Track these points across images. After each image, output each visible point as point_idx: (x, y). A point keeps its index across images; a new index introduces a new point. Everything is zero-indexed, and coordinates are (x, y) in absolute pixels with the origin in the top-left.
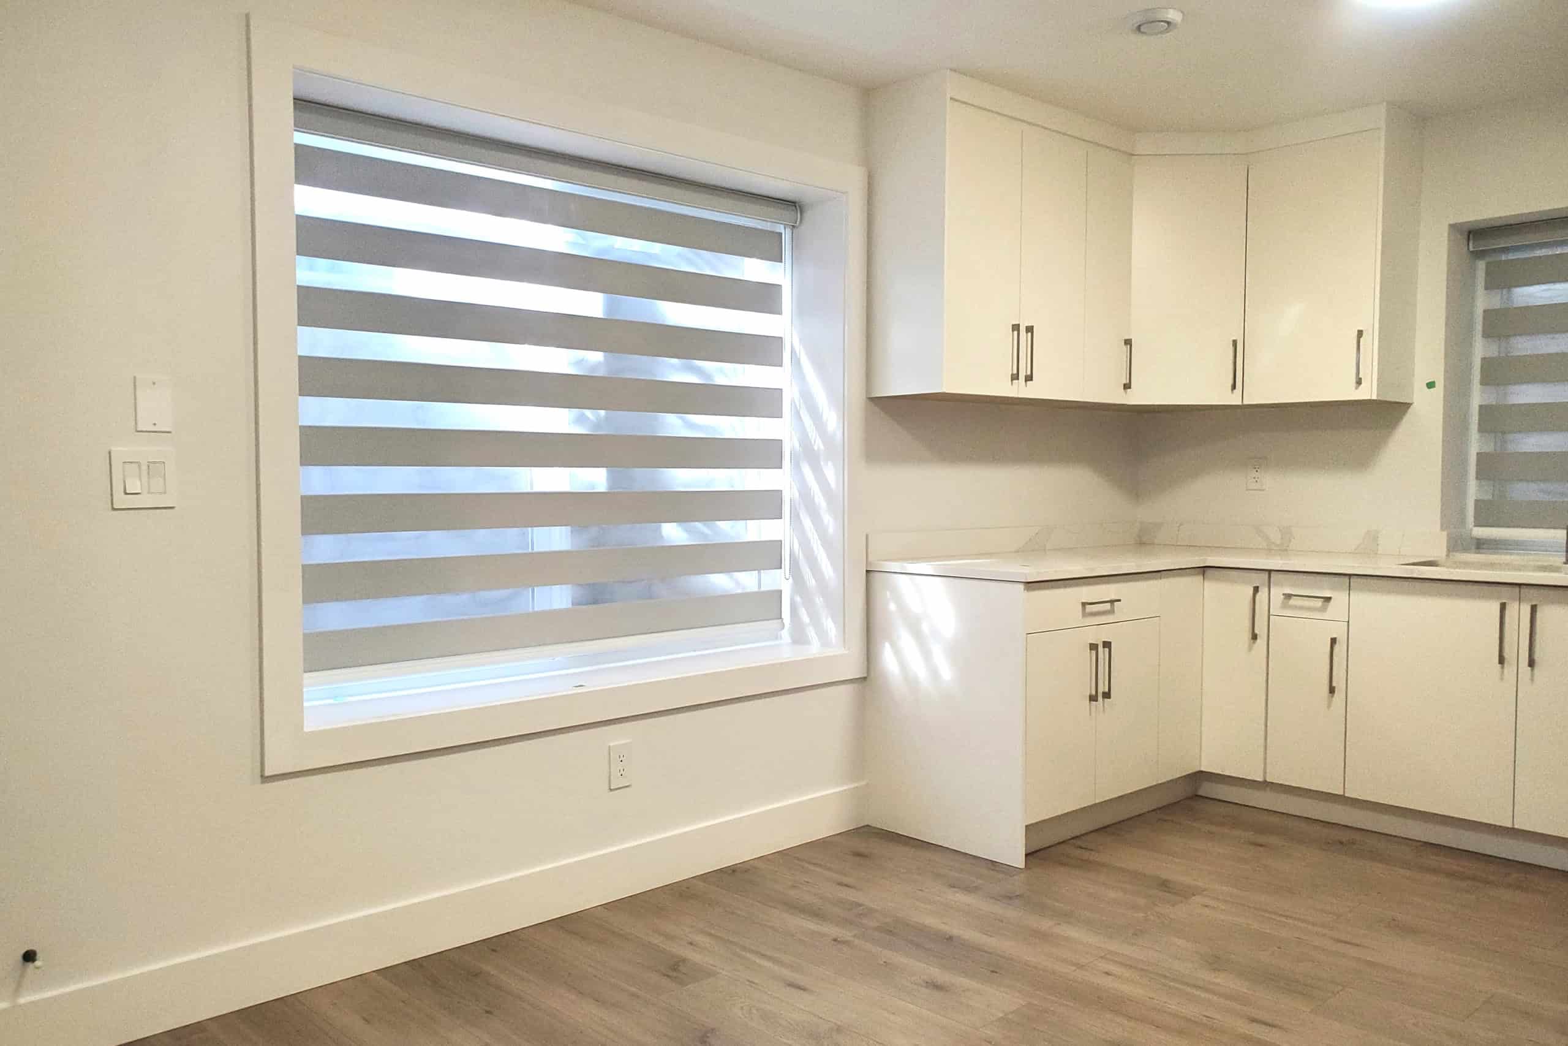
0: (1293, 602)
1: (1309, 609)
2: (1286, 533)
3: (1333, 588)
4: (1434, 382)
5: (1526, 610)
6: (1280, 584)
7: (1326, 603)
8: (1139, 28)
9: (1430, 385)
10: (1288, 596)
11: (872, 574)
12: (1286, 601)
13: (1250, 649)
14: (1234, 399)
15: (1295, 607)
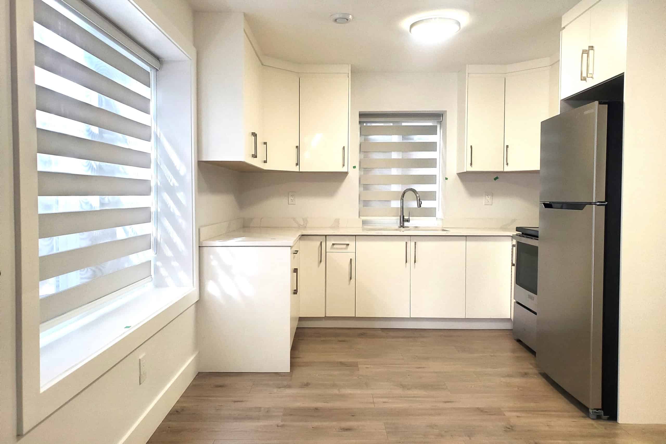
0: (335, 246)
1: (342, 249)
2: (305, 220)
3: (349, 240)
4: (355, 166)
5: (413, 244)
6: (330, 240)
7: (347, 246)
8: (336, 20)
9: (354, 167)
10: (333, 244)
11: (201, 248)
12: (332, 246)
13: (319, 266)
14: (296, 169)
15: (337, 249)
